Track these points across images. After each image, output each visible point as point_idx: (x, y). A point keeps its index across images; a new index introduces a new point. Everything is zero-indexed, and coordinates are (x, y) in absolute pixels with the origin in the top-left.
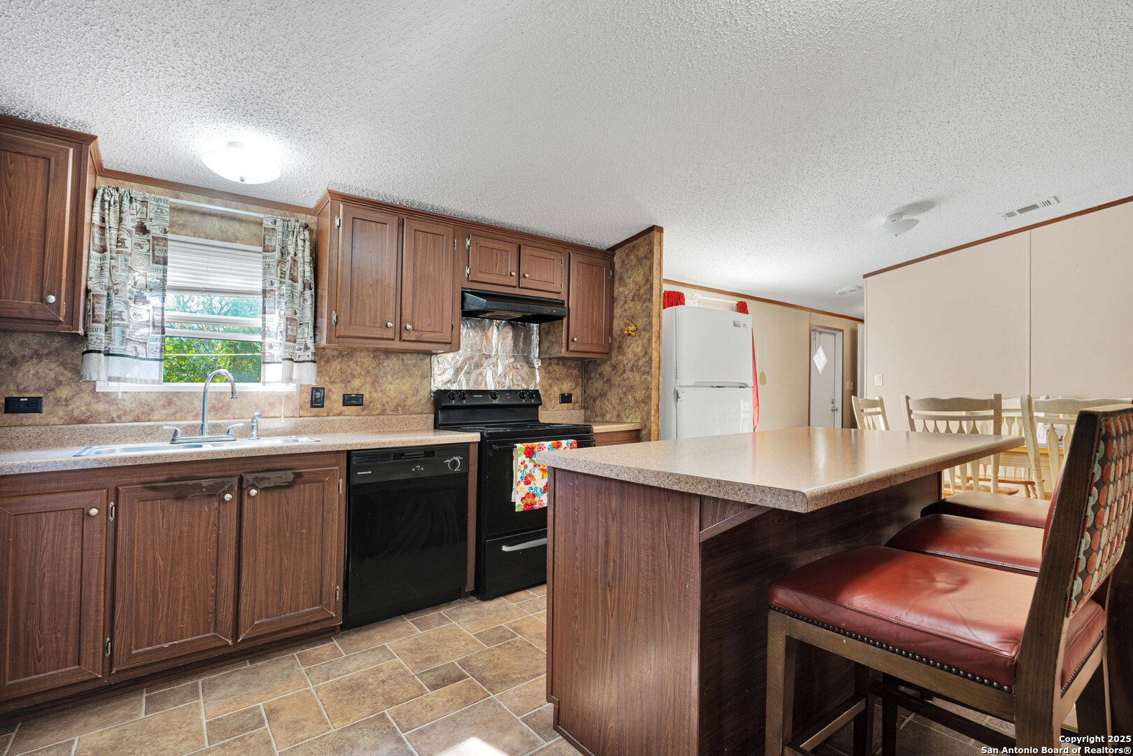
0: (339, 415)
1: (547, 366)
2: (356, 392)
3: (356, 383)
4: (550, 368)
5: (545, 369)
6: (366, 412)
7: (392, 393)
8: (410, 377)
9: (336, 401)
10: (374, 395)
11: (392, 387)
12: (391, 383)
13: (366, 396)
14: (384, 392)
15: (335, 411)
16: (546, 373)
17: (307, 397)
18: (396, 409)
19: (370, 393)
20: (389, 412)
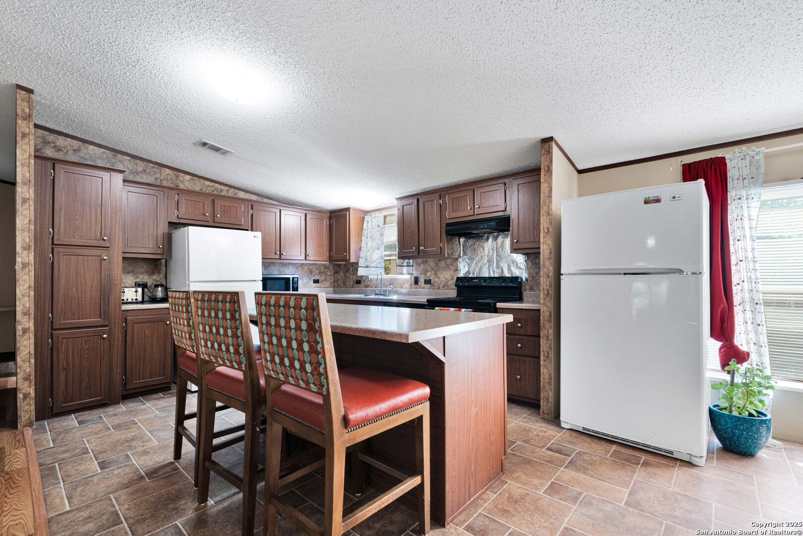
0: (423, 288)
1: (534, 259)
2: (428, 278)
3: (429, 274)
4: (537, 260)
5: (532, 261)
6: (432, 288)
7: (442, 279)
8: (450, 270)
9: (422, 282)
10: (436, 280)
11: (442, 276)
12: (441, 274)
13: (432, 280)
14: (439, 278)
15: (422, 287)
16: (533, 265)
17: (413, 280)
18: (444, 287)
19: (434, 279)
20: (441, 288)
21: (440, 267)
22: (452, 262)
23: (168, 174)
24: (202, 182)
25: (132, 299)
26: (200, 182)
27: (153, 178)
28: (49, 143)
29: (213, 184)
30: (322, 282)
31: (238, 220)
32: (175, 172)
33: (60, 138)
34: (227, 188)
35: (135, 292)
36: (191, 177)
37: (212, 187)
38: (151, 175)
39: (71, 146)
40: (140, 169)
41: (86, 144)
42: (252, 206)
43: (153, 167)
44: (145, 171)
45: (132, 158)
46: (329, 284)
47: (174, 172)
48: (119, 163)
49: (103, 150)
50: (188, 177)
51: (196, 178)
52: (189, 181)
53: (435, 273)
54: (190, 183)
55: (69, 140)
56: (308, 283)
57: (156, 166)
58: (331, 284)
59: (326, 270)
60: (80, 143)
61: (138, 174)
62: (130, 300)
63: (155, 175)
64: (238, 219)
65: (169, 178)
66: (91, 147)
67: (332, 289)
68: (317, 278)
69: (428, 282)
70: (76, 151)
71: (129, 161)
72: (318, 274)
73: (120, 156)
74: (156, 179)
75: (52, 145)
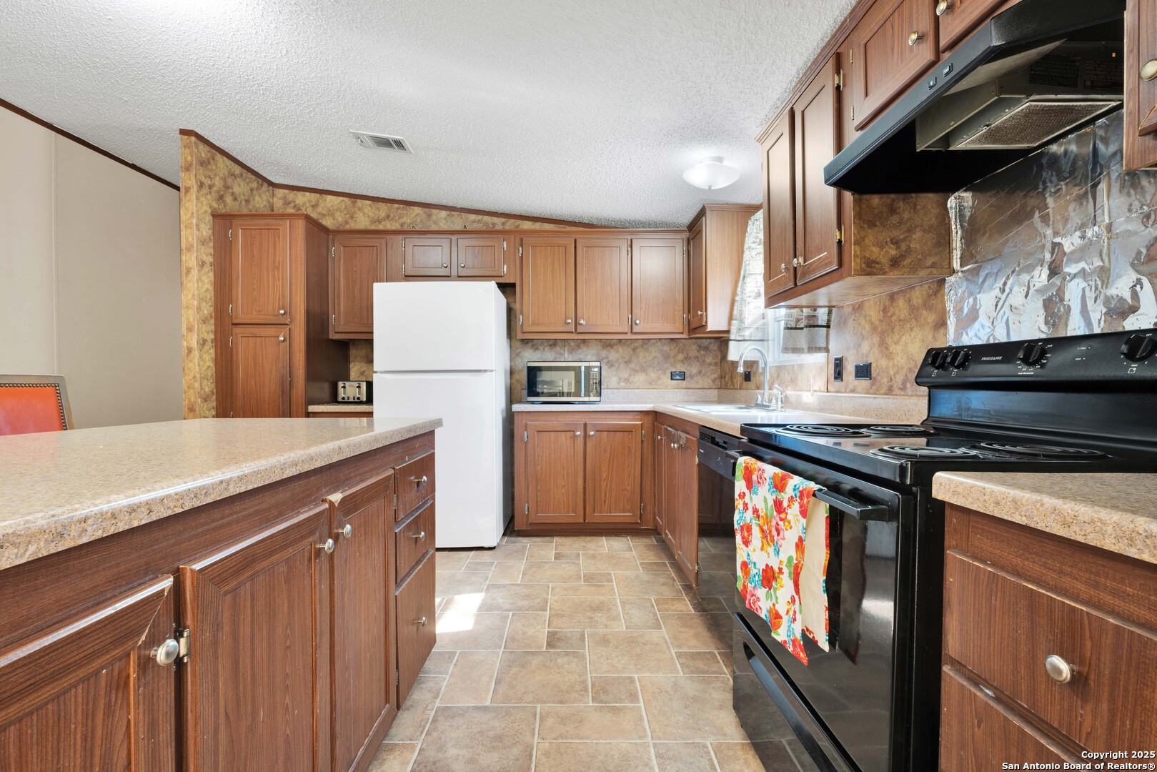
0: (851, 388)
2: (866, 360)
3: (866, 348)
6: (874, 389)
9: (850, 373)
13: (874, 365)
17: (831, 369)
19: (878, 360)
21: (894, 318)
22: (929, 296)
23: (418, 214)
24: (463, 217)
25: (354, 398)
26: (461, 218)
27: (398, 225)
28: (289, 203)
29: (480, 217)
30: (692, 378)
31: (496, 268)
32: (426, 210)
33: (300, 194)
34: (503, 220)
35: (357, 387)
36: (448, 212)
37: (479, 221)
38: (396, 221)
39: (310, 201)
40: (383, 215)
41: (324, 195)
42: (522, 240)
43: (398, 209)
44: (388, 217)
45: (373, 201)
46: (708, 381)
47: (424, 209)
48: (358, 212)
49: (341, 198)
50: (444, 213)
51: (454, 213)
52: (445, 219)
53: (883, 344)
54: (447, 222)
55: (307, 194)
56: (659, 378)
57: (402, 206)
58: (714, 381)
59: (703, 352)
60: (318, 195)
61: (380, 222)
62: (351, 400)
63: (400, 220)
64: (496, 266)
65: (419, 220)
66: (329, 198)
67: (716, 392)
68: (680, 368)
69: (864, 371)
70: (315, 206)
71: (370, 206)
72: (682, 362)
73: (359, 202)
74: (402, 225)
75: (292, 205)
